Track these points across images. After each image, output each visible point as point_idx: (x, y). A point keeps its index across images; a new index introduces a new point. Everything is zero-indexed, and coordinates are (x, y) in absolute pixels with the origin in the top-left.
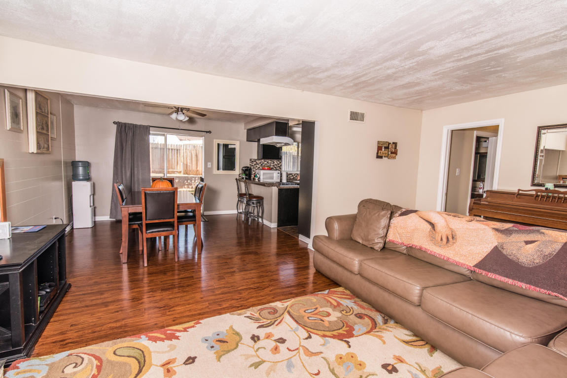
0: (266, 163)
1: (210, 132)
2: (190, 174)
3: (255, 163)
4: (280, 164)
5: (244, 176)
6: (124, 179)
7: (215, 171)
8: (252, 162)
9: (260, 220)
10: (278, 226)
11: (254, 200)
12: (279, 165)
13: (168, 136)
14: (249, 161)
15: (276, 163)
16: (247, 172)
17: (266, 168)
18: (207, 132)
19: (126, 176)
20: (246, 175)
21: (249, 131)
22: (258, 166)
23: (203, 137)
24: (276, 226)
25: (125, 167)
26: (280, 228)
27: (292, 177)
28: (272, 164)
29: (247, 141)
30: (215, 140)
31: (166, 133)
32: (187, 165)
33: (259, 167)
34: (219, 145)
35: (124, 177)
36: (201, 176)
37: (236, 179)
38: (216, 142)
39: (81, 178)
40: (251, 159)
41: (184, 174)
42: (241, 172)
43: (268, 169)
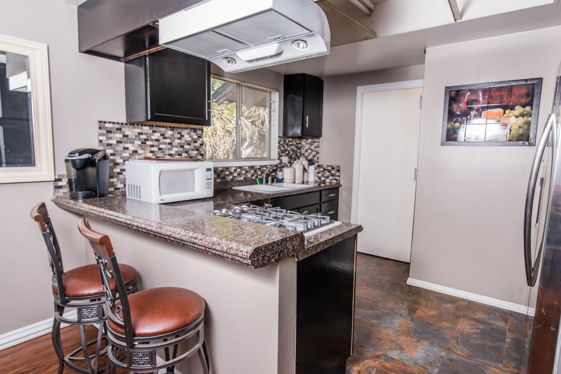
0: (157, 136)
3: (119, 136)
4: (199, 142)
8: (109, 132)
12: (197, 145)
14: (96, 131)
27: (231, 177)
28: (177, 141)
33: (135, 152)
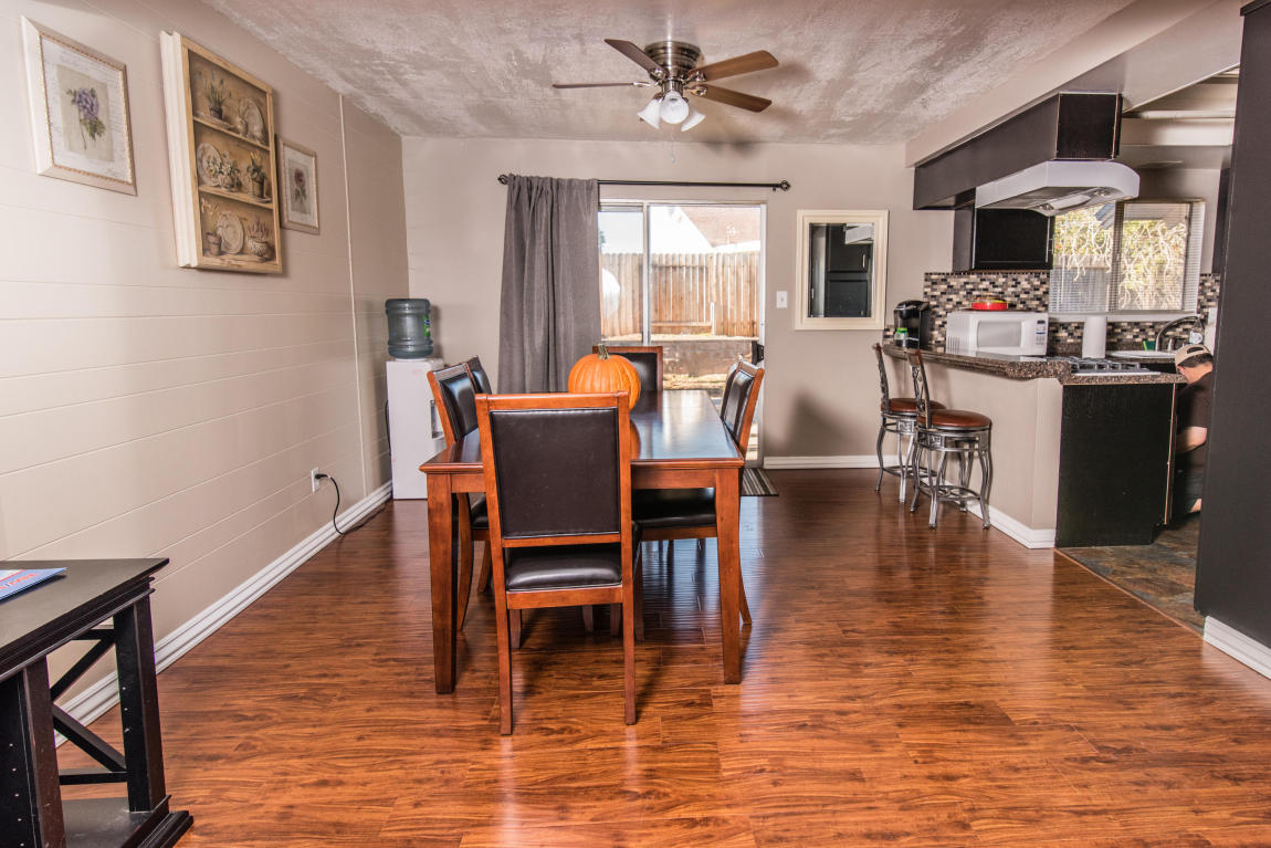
0: (985, 284)
1: (785, 186)
2: (733, 335)
3: (944, 287)
4: (1042, 290)
5: (903, 337)
6: (527, 352)
7: (802, 321)
8: (934, 283)
9: (974, 508)
10: (1058, 544)
11: (949, 430)
12: (1039, 293)
13: (653, 209)
15: (1025, 285)
16: (917, 321)
17: (988, 303)
18: (775, 186)
19: (532, 342)
20: (911, 332)
21: (922, 171)
22: (955, 298)
23: (764, 207)
24: (1052, 545)
25: (531, 314)
26: (1069, 553)
28: (1011, 290)
29: (915, 209)
30: (801, 213)
31: (646, 202)
32: (725, 307)
33: (959, 303)
34: (814, 229)
35: (527, 345)
36: (755, 338)
37: (878, 348)
38: (805, 217)
39: (410, 349)
40: (928, 274)
41: (718, 333)
42: (891, 322)
43: (994, 309)
